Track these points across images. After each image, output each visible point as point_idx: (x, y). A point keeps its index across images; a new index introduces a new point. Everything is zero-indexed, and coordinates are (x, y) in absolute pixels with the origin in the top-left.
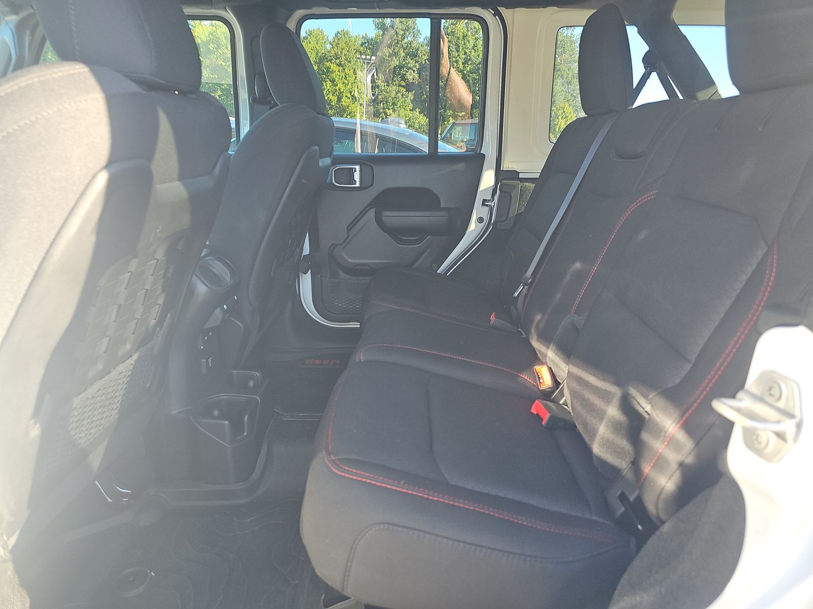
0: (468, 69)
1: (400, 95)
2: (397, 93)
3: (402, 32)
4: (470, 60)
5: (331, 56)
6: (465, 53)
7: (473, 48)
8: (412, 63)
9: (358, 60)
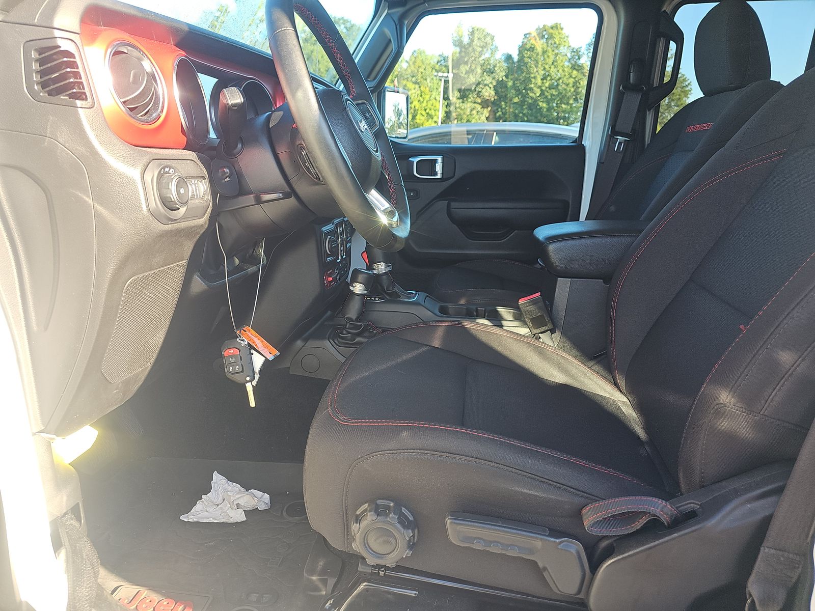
0: (547, 85)
1: (474, 112)
2: (472, 110)
3: (479, 49)
4: (548, 75)
5: (407, 75)
6: (544, 69)
7: (553, 63)
8: (488, 80)
9: (435, 78)
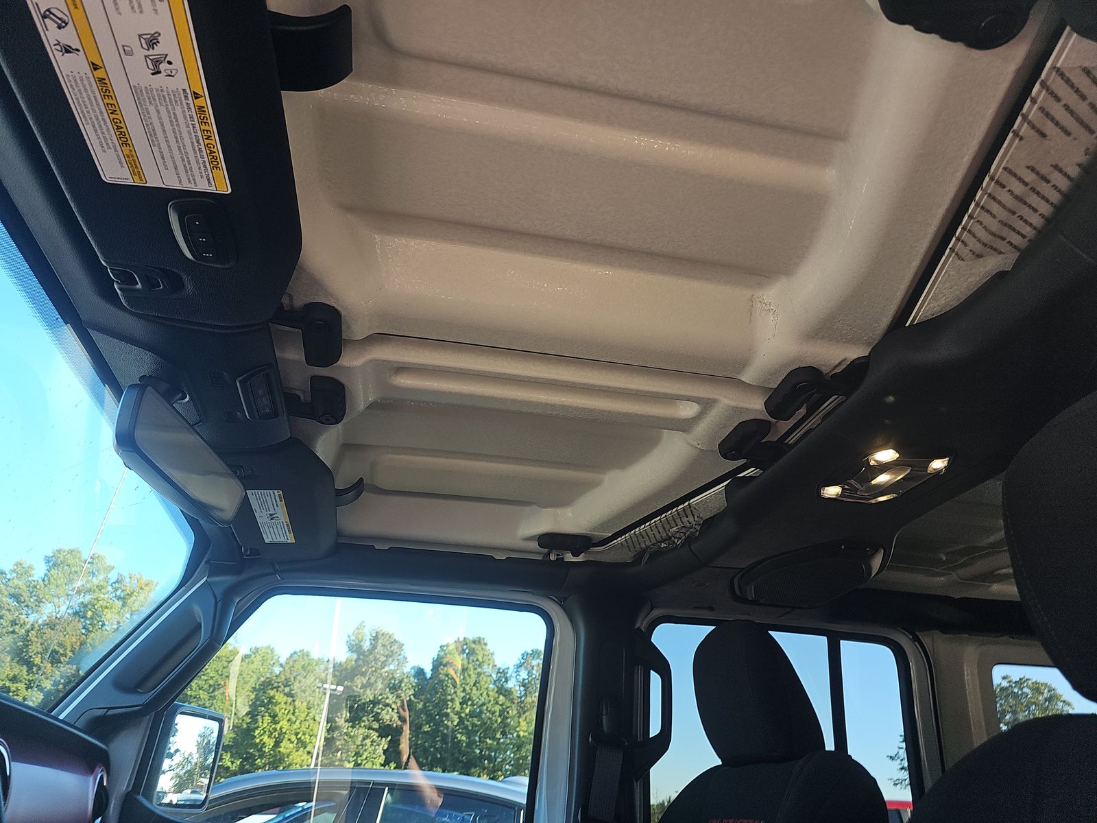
0: (467, 711)
1: (368, 742)
2: (364, 739)
3: (383, 659)
4: (469, 699)
5: (279, 683)
6: (464, 690)
7: (474, 685)
8: (391, 699)
9: (317, 690)
